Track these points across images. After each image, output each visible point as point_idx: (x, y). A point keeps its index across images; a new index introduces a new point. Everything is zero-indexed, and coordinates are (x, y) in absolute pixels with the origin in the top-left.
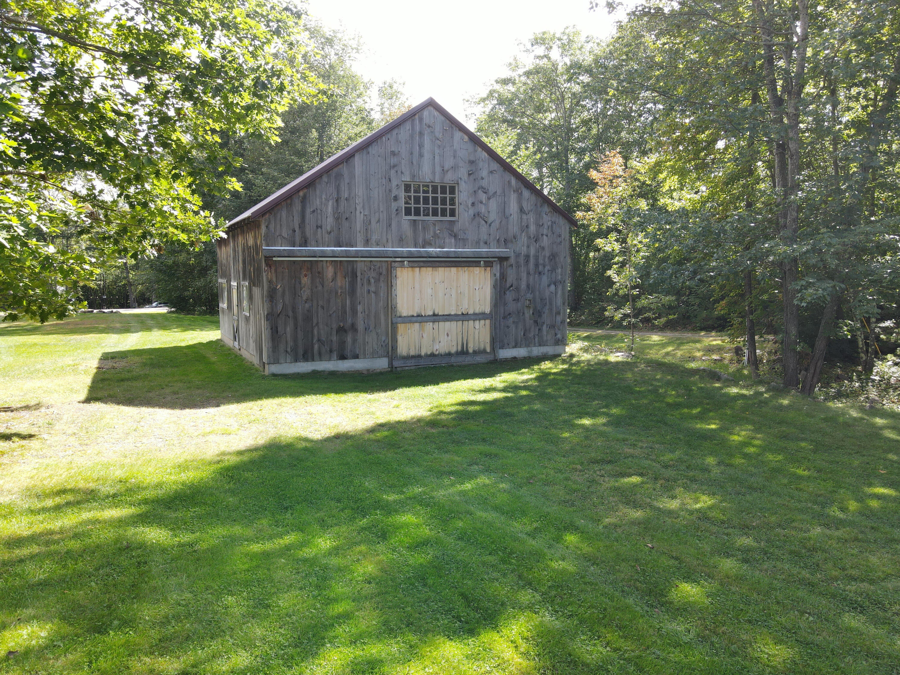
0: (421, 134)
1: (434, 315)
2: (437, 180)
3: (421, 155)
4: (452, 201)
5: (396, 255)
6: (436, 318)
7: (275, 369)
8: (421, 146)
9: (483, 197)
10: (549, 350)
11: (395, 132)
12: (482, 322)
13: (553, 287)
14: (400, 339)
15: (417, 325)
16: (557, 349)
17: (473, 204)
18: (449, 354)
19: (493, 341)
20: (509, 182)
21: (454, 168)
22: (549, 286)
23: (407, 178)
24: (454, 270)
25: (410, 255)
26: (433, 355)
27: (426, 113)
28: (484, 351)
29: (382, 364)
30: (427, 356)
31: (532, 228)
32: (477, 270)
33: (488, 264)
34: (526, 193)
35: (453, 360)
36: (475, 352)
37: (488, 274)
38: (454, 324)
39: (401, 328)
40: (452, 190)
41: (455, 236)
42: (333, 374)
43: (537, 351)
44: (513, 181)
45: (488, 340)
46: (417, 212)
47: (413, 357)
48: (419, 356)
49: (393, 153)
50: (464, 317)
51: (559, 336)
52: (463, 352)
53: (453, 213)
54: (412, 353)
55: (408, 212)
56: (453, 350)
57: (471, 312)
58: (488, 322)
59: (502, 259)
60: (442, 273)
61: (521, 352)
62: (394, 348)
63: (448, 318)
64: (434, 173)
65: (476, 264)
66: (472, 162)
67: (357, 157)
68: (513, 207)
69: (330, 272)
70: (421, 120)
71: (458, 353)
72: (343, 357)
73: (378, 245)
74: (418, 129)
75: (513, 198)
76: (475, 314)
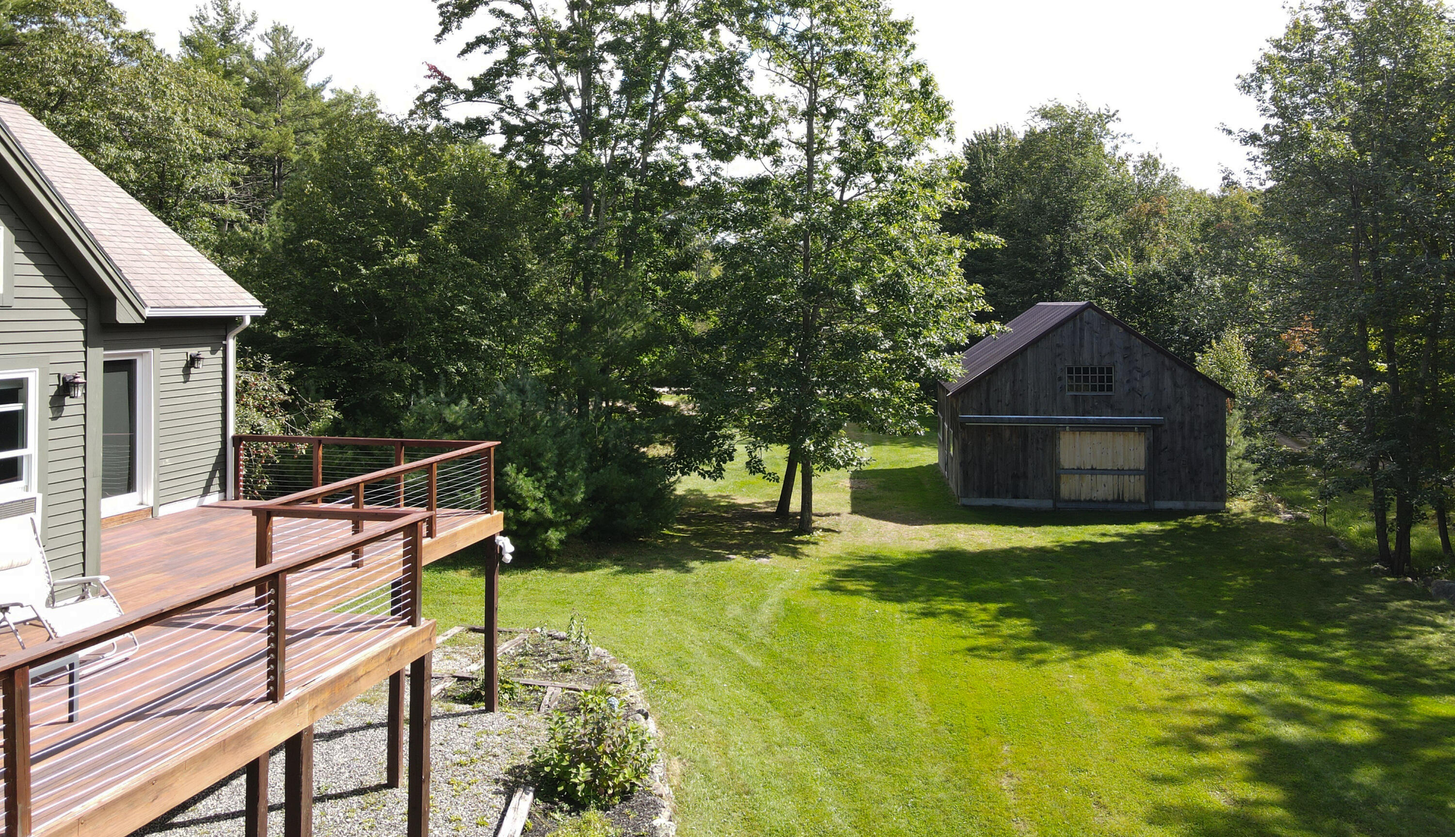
0: (1082, 330)
1: (1092, 469)
2: (1095, 363)
3: (1082, 346)
4: (1110, 379)
5: (1059, 421)
6: (1093, 471)
7: (965, 501)
8: (1082, 338)
9: (1138, 375)
10: (1208, 505)
11: (1060, 330)
12: (1137, 477)
13: (1209, 451)
14: (1062, 486)
15: (1077, 476)
16: (1217, 505)
17: (1128, 381)
18: (1106, 501)
19: (1147, 493)
20: (1163, 363)
21: (1112, 353)
22: (1205, 449)
23: (1070, 364)
24: (1110, 434)
25: (1071, 421)
26: (1091, 501)
27: (1085, 313)
28: (1139, 501)
29: (1047, 504)
30: (1085, 501)
31: (1187, 400)
32: (1131, 435)
33: (1141, 430)
34: (1180, 371)
35: (1109, 506)
36: (1130, 501)
37: (1142, 438)
38: (1110, 477)
39: (1064, 478)
40: (1109, 370)
41: (1112, 407)
42: (1008, 509)
43: (1192, 505)
44: (1167, 361)
45: (1143, 492)
46: (1078, 389)
47: (1074, 501)
48: (1080, 501)
49: (1058, 346)
50: (1120, 472)
51: (1217, 493)
52: (1119, 500)
53: (1110, 388)
54: (1073, 498)
55: (1071, 388)
56: (1110, 498)
57: (1126, 468)
58: (1142, 477)
59: (1155, 427)
60: (1098, 436)
61: (1178, 505)
62: (1058, 492)
63: (1105, 472)
64: (1092, 358)
65: (1132, 430)
66: (1126, 348)
67: (1029, 352)
68: (1167, 382)
69: (1007, 433)
70: (1081, 319)
71: (1114, 501)
72: (1016, 497)
73: (1045, 414)
74: (1078, 325)
75: (1167, 375)
76: (1129, 470)
